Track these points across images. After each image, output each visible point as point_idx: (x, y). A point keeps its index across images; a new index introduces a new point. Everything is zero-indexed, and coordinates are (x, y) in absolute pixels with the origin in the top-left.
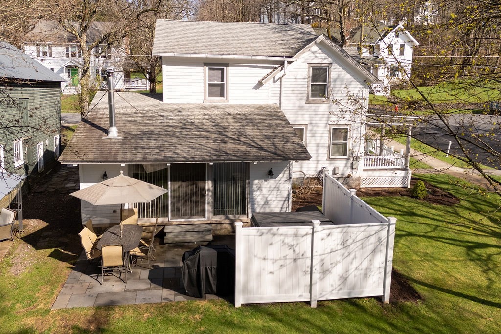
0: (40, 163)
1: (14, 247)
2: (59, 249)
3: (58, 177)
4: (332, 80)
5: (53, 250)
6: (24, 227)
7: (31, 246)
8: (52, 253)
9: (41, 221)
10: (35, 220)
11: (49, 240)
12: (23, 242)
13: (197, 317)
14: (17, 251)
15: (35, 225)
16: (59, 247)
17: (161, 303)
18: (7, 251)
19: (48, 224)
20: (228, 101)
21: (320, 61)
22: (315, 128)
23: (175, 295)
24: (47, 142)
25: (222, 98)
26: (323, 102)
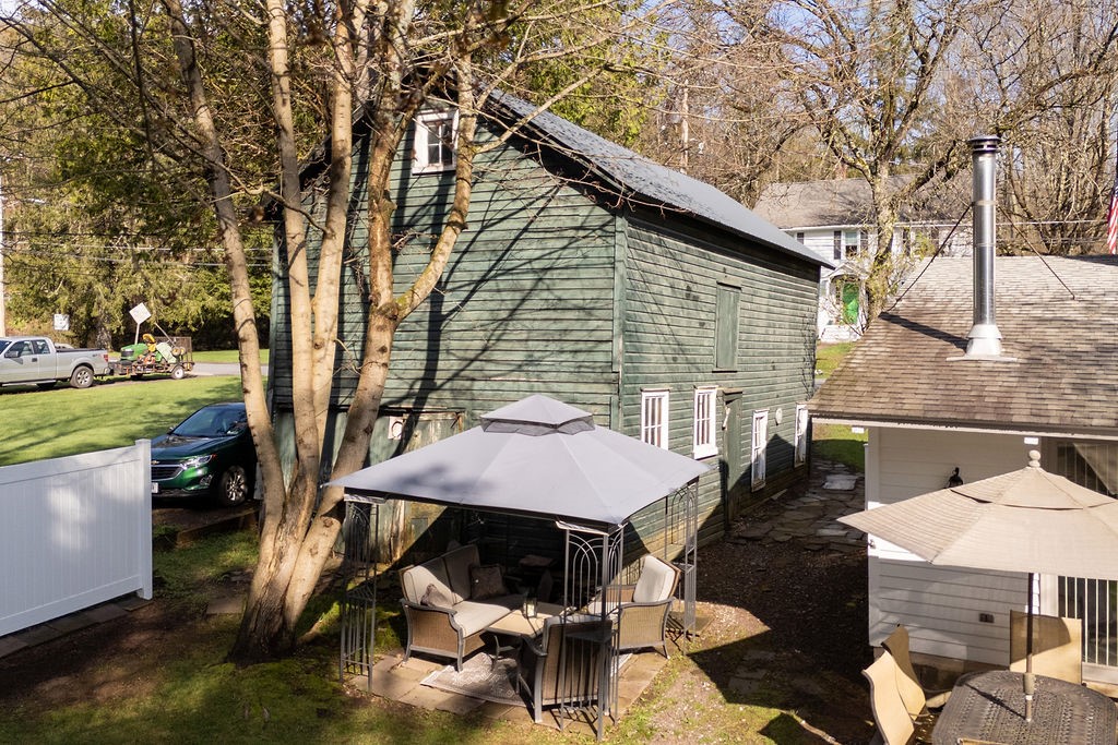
0: (757, 466)
1: (666, 678)
2: (792, 713)
3: (799, 508)
5: (775, 713)
6: (701, 623)
7: (714, 685)
8: (772, 722)
9: (748, 615)
10: (733, 610)
11: (766, 677)
12: (693, 666)
14: (672, 693)
15: (732, 623)
16: (795, 708)
18: (646, 683)
19: (767, 628)
24: (779, 415)
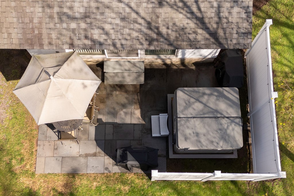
17: (104, 173)
23: (113, 164)
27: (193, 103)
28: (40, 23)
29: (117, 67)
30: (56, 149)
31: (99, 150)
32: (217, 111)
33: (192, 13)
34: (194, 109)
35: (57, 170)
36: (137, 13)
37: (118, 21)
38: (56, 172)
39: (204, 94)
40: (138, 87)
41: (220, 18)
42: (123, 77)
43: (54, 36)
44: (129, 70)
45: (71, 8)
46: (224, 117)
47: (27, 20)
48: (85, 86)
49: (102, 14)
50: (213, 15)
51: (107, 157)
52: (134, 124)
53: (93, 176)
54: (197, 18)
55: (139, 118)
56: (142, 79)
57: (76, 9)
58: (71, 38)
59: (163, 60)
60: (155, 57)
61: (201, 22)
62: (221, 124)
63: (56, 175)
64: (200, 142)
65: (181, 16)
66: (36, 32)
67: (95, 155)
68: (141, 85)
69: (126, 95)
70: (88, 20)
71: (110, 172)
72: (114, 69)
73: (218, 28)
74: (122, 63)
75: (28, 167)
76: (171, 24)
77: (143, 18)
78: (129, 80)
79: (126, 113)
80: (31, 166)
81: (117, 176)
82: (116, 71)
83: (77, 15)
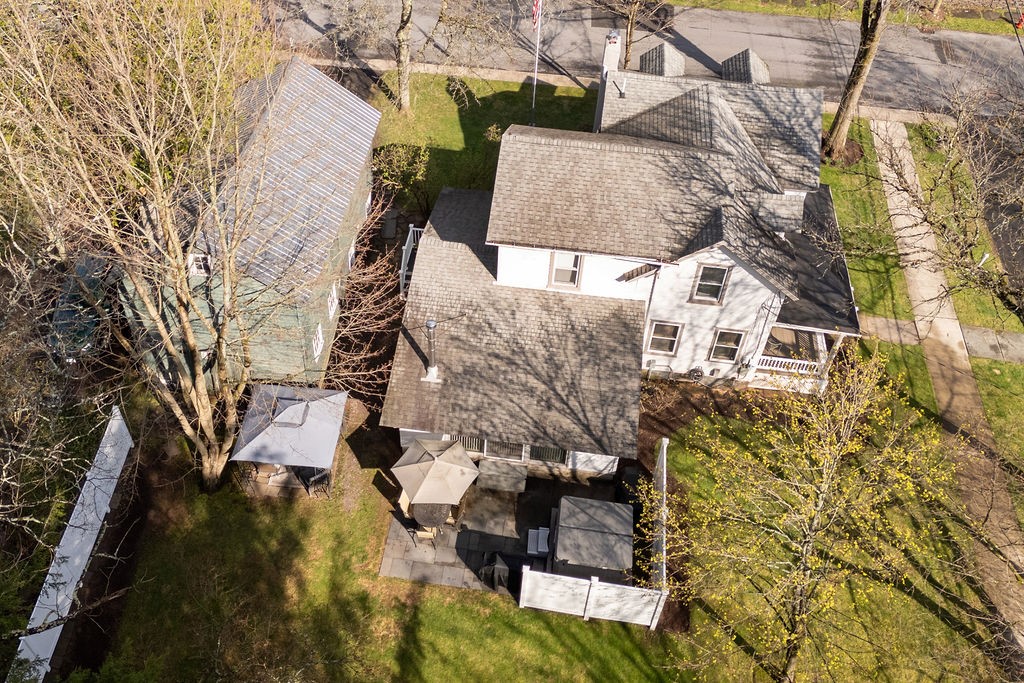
2: (379, 468)
4: (730, 283)
5: (375, 470)
7: (357, 460)
8: (375, 476)
13: (488, 611)
17: (461, 588)
20: (579, 289)
21: (717, 262)
22: (696, 329)
23: (474, 579)
25: (572, 284)
26: (712, 304)
27: (578, 513)
28: (436, 410)
29: (493, 468)
30: (408, 551)
31: (458, 560)
32: (604, 526)
33: (579, 420)
34: (578, 519)
35: (406, 575)
36: (526, 413)
37: (507, 418)
38: (404, 577)
39: (592, 506)
40: (516, 495)
41: (605, 427)
42: (499, 481)
43: (445, 423)
44: (507, 474)
45: (466, 401)
46: (613, 533)
47: (424, 407)
48: (463, 473)
49: (494, 409)
50: (599, 424)
51: (467, 570)
52: (506, 538)
53: (447, 589)
54: (583, 425)
55: (512, 531)
56: (522, 487)
57: (470, 402)
58: (460, 426)
59: (550, 469)
60: (541, 462)
61: (587, 428)
62: (608, 540)
63: (403, 580)
64: (580, 554)
65: (569, 421)
66: (430, 417)
67: (452, 565)
68: (520, 494)
69: (498, 502)
70: (479, 413)
71: (469, 587)
72: (489, 469)
73: (602, 436)
74: (499, 464)
75: (371, 566)
76: (558, 426)
77: (531, 418)
78: (505, 486)
79: (496, 524)
80: (374, 566)
81: (477, 594)
82: (490, 473)
83: (470, 408)
